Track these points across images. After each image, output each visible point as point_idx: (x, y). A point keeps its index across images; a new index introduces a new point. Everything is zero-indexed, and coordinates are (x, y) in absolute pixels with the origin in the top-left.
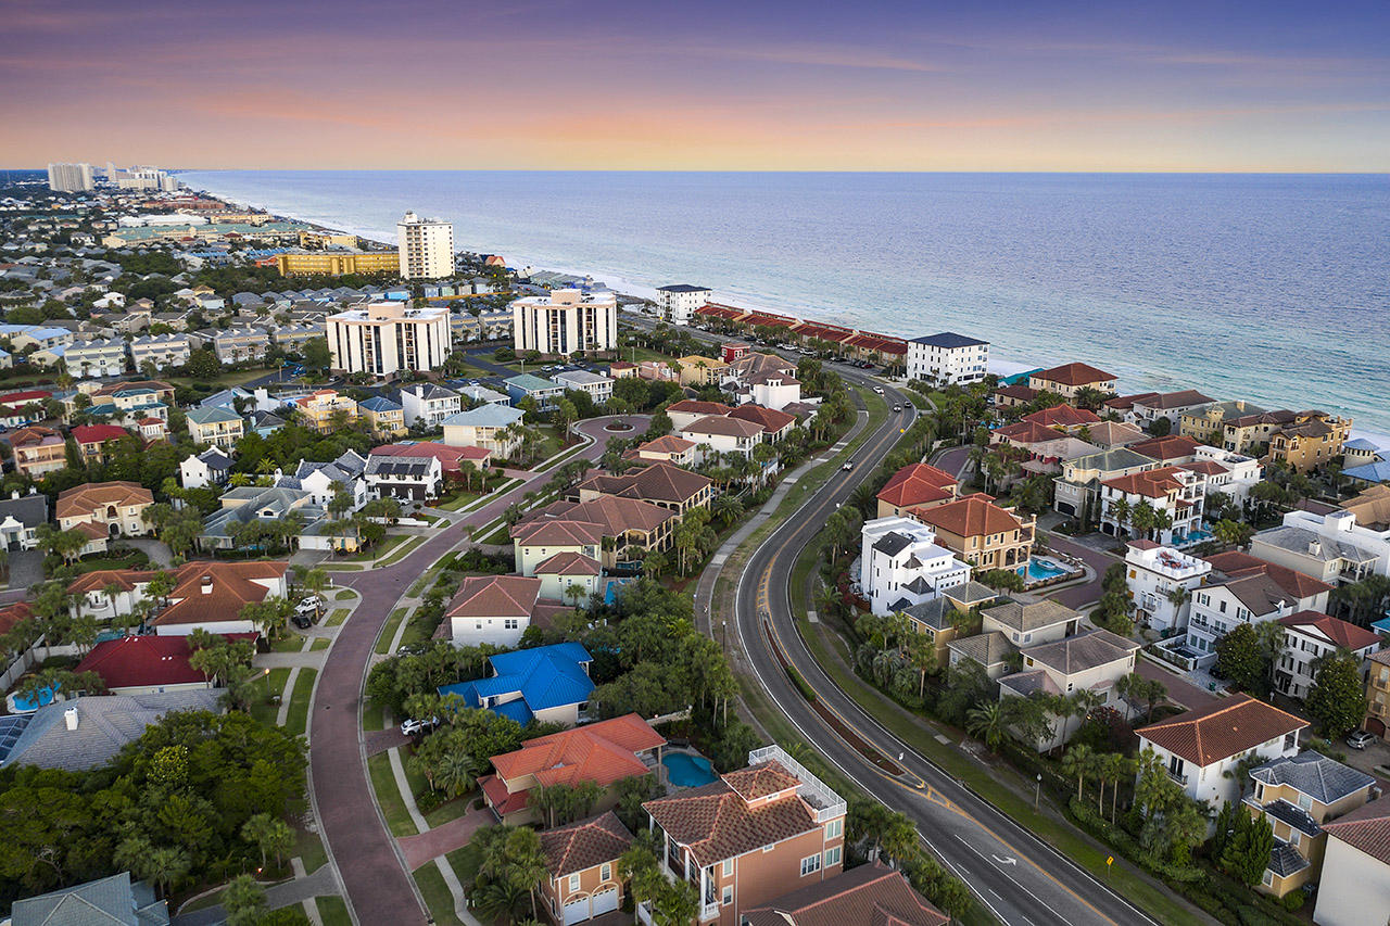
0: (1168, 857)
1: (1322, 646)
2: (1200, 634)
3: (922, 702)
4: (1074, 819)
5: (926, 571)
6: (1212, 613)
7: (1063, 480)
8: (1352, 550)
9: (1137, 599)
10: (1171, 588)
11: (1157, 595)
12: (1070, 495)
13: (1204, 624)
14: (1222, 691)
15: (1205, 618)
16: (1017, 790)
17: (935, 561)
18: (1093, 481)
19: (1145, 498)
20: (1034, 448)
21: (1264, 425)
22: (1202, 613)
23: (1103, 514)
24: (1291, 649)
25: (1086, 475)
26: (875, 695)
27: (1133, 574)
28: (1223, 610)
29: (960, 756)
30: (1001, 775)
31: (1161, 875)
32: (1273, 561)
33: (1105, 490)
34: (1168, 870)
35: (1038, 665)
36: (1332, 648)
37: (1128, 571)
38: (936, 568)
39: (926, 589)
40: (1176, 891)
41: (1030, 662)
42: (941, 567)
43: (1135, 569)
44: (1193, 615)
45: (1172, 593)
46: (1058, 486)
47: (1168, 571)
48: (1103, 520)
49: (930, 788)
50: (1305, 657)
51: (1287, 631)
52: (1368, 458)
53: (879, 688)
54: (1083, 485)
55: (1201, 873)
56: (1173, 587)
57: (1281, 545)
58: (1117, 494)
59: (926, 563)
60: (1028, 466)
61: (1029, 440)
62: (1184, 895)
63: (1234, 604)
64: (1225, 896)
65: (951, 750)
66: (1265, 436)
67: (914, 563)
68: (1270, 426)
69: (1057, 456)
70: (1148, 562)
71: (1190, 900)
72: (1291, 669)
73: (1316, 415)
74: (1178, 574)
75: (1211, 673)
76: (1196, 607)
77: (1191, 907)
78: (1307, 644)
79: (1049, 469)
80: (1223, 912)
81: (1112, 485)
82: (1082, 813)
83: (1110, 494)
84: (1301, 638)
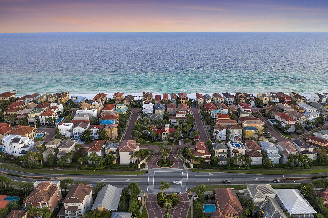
0: (100, 167)
1: (97, 130)
2: (76, 136)
3: (42, 166)
4: (83, 169)
5: (26, 143)
6: (77, 131)
7: (29, 118)
8: (90, 114)
9: (62, 134)
10: (68, 130)
11: (66, 132)
12: (32, 120)
13: (76, 134)
14: (85, 143)
15: (76, 133)
16: (70, 170)
17: (26, 140)
18: (36, 116)
19: (49, 116)
20: (18, 113)
21: (55, 97)
22: (75, 132)
23: (41, 122)
24: (92, 132)
25: (34, 115)
26: (31, 170)
27: (60, 130)
28: (79, 130)
29: (57, 171)
30: (66, 170)
31: (100, 170)
32: (81, 120)
33: (40, 117)
34: (101, 168)
35: (62, 149)
36: (99, 129)
37: (59, 130)
38: (27, 142)
39: (28, 146)
40: (103, 170)
41: (61, 150)
42: (28, 141)
43: (60, 129)
44: (74, 133)
45: (69, 130)
46: (28, 119)
47: (67, 127)
48: (41, 123)
49: (58, 177)
50: (95, 132)
51: (91, 129)
52: (76, 99)
53: (31, 168)
54: (34, 117)
55: (105, 166)
56: (69, 129)
57: (79, 117)
58: (43, 117)
59: (25, 141)
60: (18, 117)
61: (15, 112)
62: (105, 170)
63: (81, 128)
64: (110, 167)
65: (54, 171)
66: (56, 99)
67: (23, 142)
68: (56, 97)
69: (24, 113)
70: (62, 127)
71: (106, 170)
72: (93, 135)
73: (63, 93)
74: (69, 127)
75: (82, 141)
76: (74, 131)
77: (107, 171)
78: (95, 130)
79: (23, 116)
80: (111, 169)
81: (41, 115)
82: (84, 168)
83: (42, 117)
84: (93, 130)
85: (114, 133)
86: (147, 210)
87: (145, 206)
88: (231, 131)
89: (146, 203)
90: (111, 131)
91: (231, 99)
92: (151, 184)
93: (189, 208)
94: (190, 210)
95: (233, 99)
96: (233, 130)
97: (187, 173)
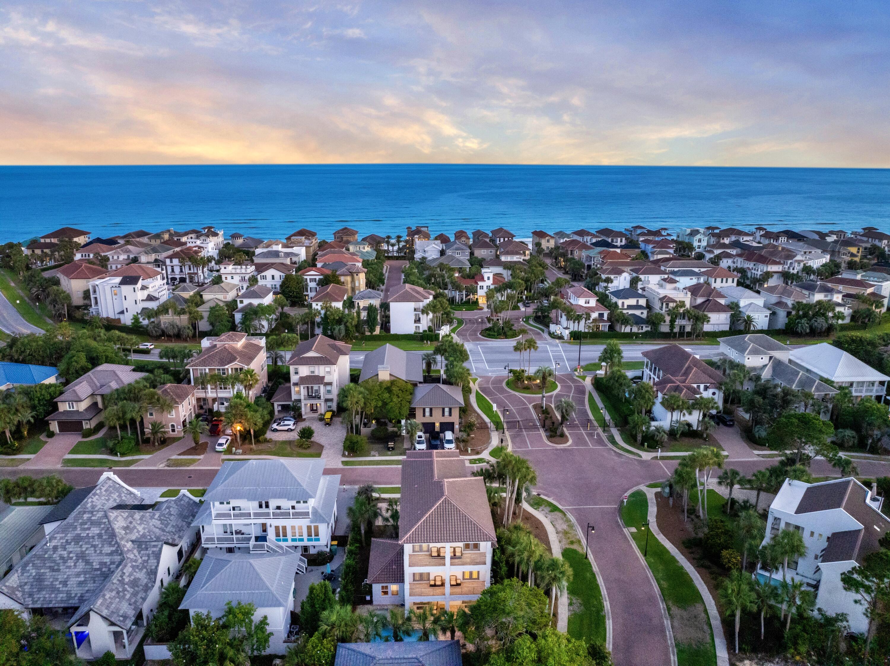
5: (152, 291)
6: (269, 282)
8: (293, 254)
10: (246, 278)
11: (241, 284)
18: (156, 260)
23: (169, 273)
24: (306, 284)
25: (152, 257)
28: (273, 278)
32: (272, 262)
33: (168, 261)
36: (322, 277)
38: (155, 288)
39: (156, 299)
41: (241, 302)
50: (313, 285)
51: (303, 276)
56: (248, 277)
57: (267, 258)
58: (175, 262)
59: (150, 287)
63: (277, 274)
67: (145, 288)
70: (231, 271)
72: (307, 292)
74: (248, 271)
76: (260, 282)
81: (171, 257)
83: (171, 262)
84: (309, 277)
85: (359, 286)
86: (486, 397)
87: (479, 391)
88: (642, 277)
89: (479, 388)
90: (353, 281)
91: (619, 239)
92: (478, 362)
93: (588, 393)
94: (590, 395)
95: (624, 239)
96: (647, 276)
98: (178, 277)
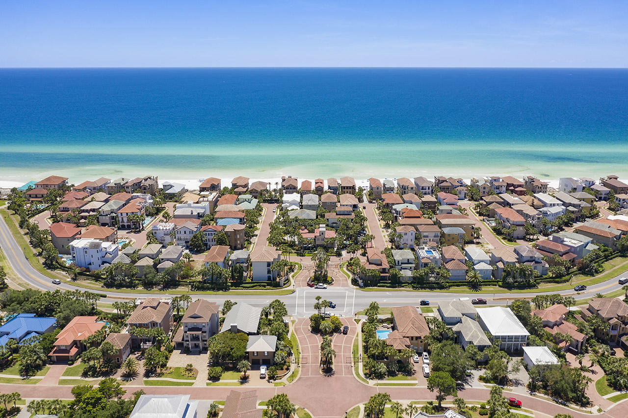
6: (182, 235)
11: (165, 236)
12: (106, 220)
13: (181, 239)
15: (180, 237)
22: (178, 237)
23: (120, 222)
24: (206, 237)
27: (155, 233)
28: (185, 233)
33: (119, 214)
43: (155, 231)
46: (100, 218)
50: (210, 237)
51: (204, 232)
52: (170, 187)
58: (124, 215)
63: (188, 231)
69: (92, 208)
76: (177, 235)
78: (209, 233)
81: (121, 212)
83: (121, 215)
85: (240, 238)
86: (297, 336)
87: (294, 331)
89: (295, 328)
90: (236, 235)
92: (300, 306)
93: (356, 334)
94: (357, 336)
95: (431, 187)
97: (353, 292)
98: (126, 224)
